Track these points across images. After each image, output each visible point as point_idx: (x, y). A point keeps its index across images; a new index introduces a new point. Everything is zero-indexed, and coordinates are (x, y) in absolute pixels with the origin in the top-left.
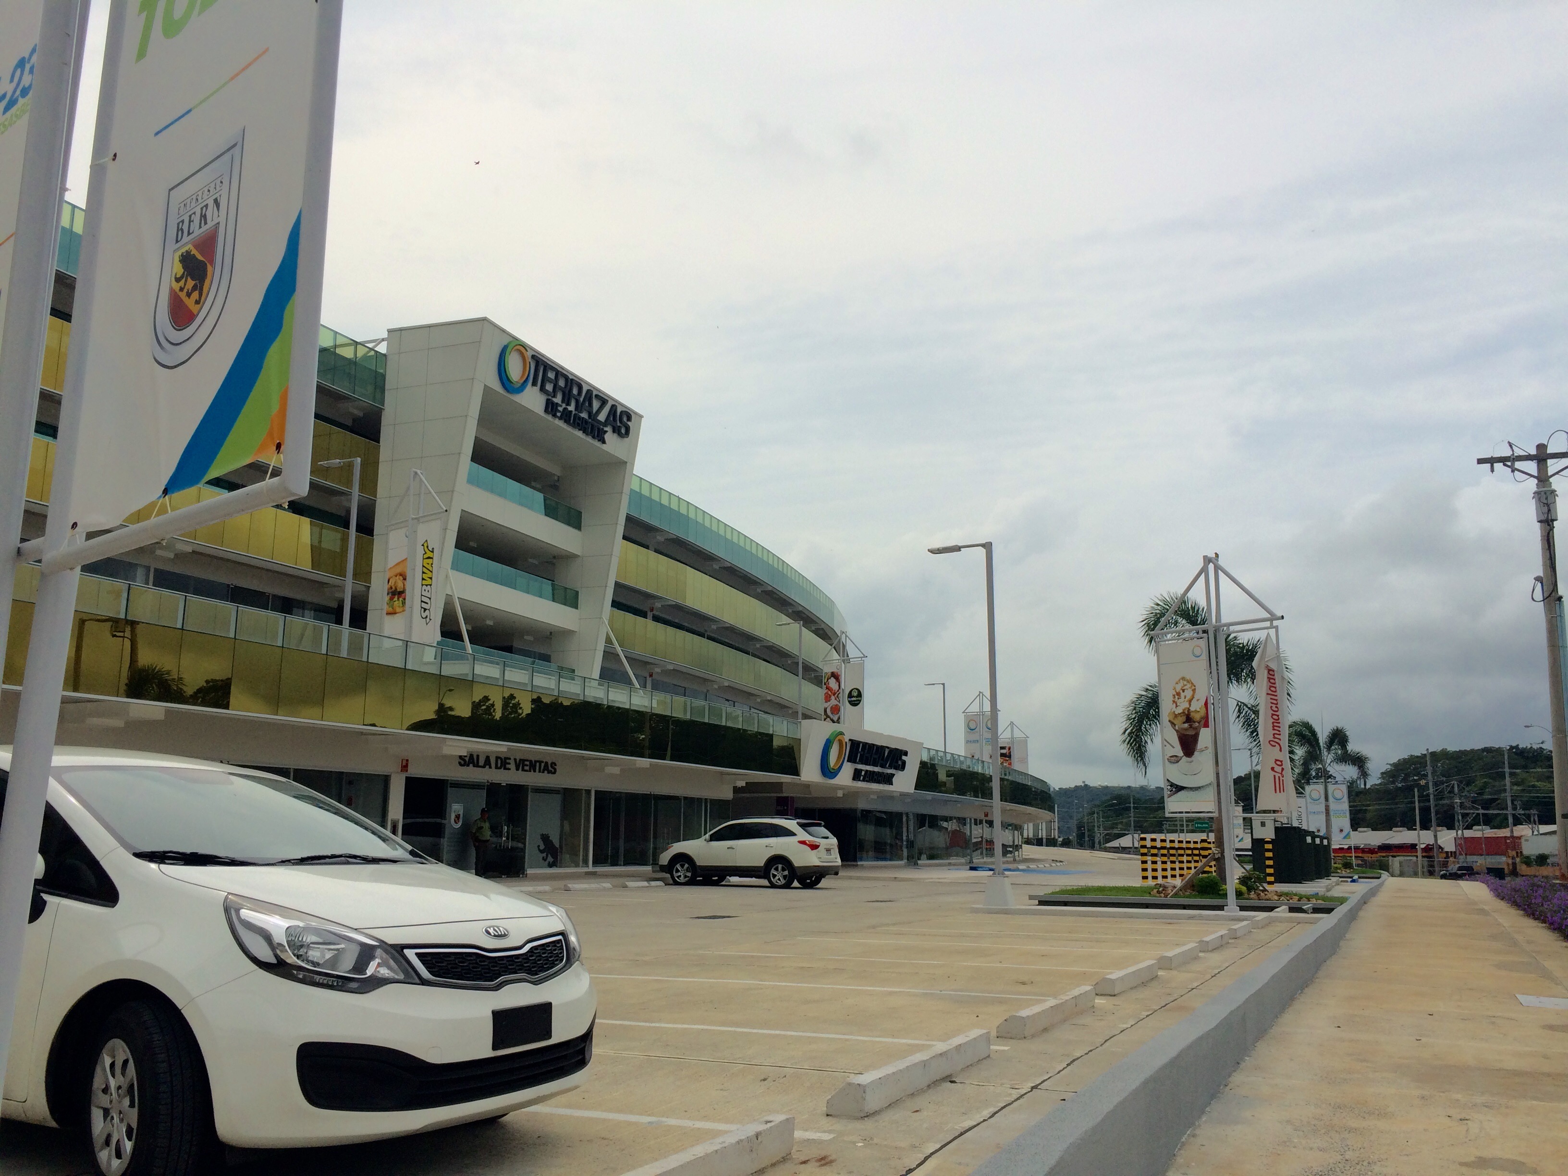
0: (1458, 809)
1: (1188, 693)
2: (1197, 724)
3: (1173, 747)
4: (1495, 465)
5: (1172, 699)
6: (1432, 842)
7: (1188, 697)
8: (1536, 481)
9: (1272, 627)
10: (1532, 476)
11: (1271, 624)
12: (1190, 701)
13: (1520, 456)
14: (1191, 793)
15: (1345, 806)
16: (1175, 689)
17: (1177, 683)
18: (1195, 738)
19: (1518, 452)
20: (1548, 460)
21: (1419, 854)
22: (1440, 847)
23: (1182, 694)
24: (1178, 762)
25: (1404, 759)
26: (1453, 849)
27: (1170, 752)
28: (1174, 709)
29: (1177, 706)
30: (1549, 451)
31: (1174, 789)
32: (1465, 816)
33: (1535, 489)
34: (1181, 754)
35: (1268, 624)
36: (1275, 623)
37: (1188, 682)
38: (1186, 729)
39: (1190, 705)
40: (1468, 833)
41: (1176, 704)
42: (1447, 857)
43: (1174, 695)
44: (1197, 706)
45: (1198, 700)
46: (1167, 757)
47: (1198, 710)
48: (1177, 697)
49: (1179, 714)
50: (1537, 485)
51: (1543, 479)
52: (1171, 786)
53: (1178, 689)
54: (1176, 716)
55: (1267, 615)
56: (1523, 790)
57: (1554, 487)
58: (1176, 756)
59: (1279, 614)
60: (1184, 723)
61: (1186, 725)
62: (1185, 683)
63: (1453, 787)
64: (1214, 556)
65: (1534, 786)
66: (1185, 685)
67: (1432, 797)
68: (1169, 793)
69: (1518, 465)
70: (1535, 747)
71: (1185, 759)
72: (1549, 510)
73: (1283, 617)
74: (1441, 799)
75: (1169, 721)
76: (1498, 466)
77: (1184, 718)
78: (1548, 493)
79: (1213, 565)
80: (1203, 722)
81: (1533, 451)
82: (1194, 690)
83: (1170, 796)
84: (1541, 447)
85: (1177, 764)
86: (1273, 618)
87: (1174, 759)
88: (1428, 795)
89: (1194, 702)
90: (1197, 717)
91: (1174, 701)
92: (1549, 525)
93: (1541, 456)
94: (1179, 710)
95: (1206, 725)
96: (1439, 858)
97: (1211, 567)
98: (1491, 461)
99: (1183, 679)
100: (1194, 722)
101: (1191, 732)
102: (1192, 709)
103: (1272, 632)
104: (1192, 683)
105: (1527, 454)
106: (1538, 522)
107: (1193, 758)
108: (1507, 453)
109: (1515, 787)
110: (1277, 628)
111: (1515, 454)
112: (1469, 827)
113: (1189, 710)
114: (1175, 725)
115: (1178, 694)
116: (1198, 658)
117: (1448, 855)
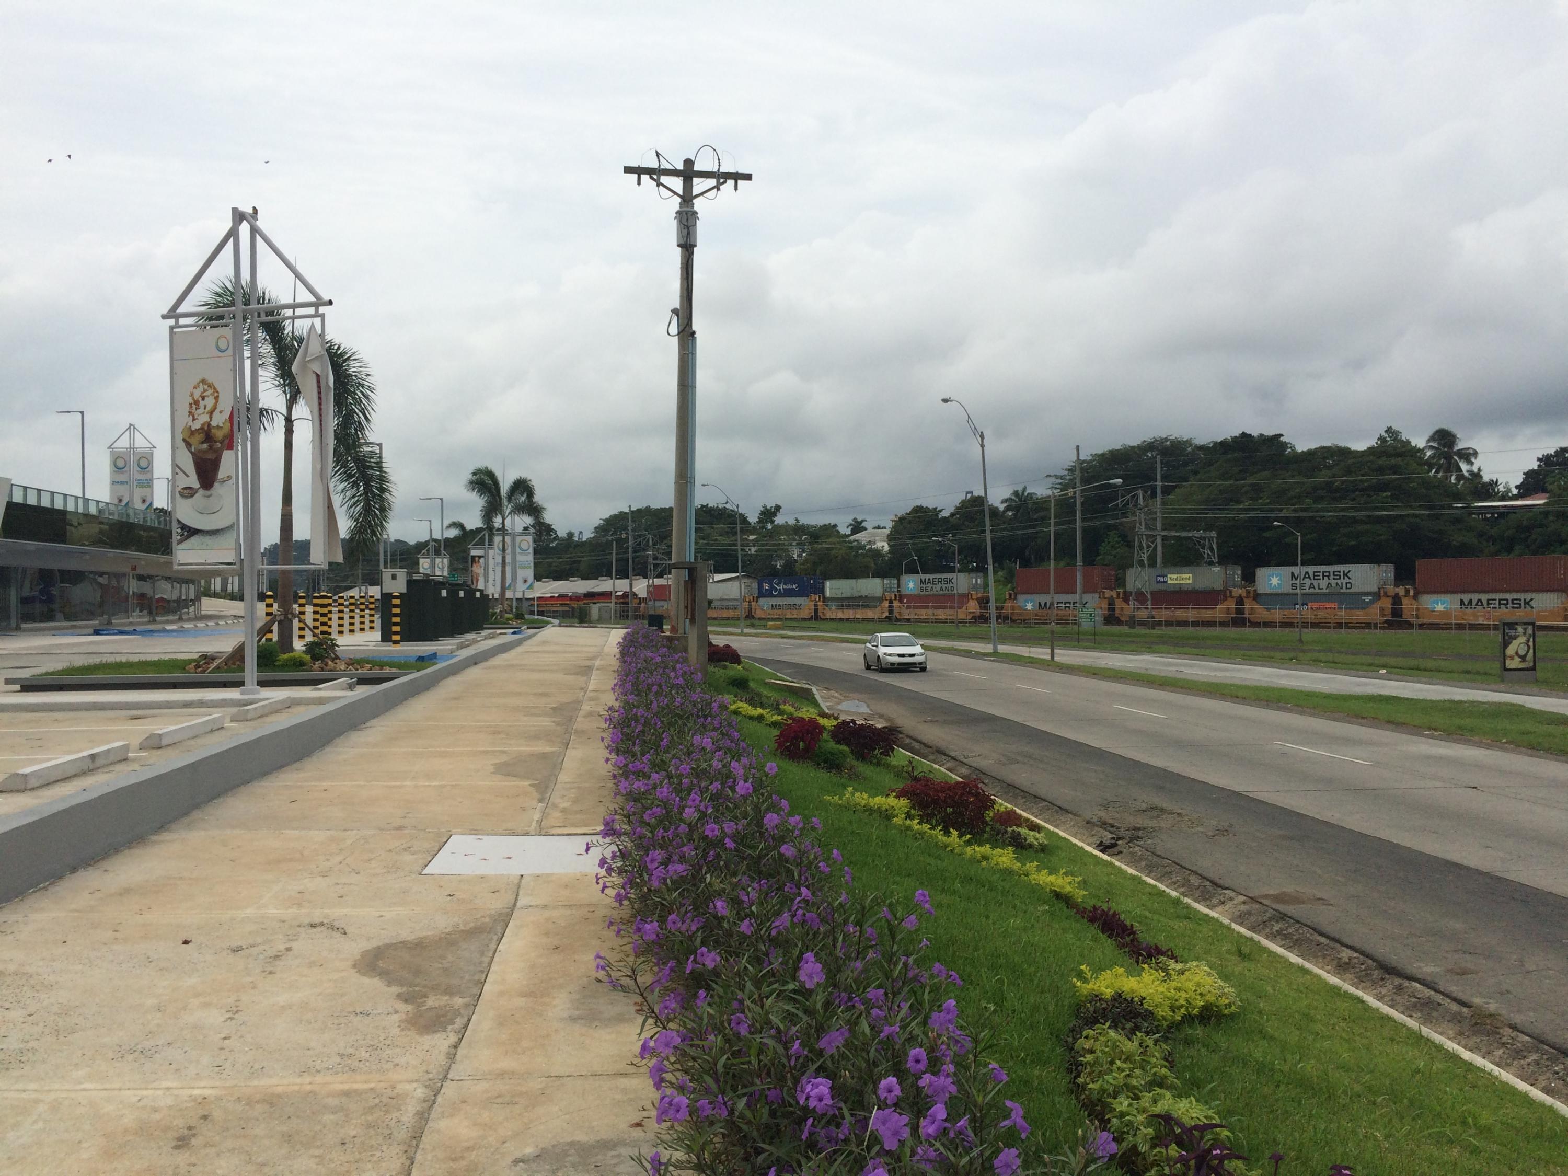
0: (651, 560)
1: (210, 402)
2: (219, 445)
3: (188, 476)
4: (643, 176)
5: (188, 409)
6: (628, 590)
7: (208, 408)
8: (679, 200)
9: (316, 315)
10: (675, 193)
11: (317, 311)
12: (211, 413)
13: (666, 169)
14: (207, 540)
15: (530, 558)
16: (192, 395)
17: (195, 388)
18: (215, 464)
19: (665, 165)
20: (695, 179)
21: (613, 600)
22: (635, 594)
23: (202, 403)
24: (192, 496)
25: (615, 515)
26: (645, 596)
27: (183, 482)
28: (190, 423)
29: (194, 420)
30: (697, 168)
31: (185, 533)
32: (656, 566)
33: (677, 208)
34: (196, 485)
35: (311, 310)
36: (322, 310)
37: (210, 386)
38: (204, 452)
39: (211, 418)
40: (658, 582)
41: (193, 416)
42: (640, 603)
43: (191, 404)
44: (219, 419)
45: (221, 412)
46: (178, 489)
47: (221, 425)
48: (194, 406)
49: (197, 430)
50: (680, 204)
51: (687, 198)
52: (182, 529)
53: (197, 396)
54: (192, 433)
55: (313, 299)
56: (707, 544)
57: (696, 208)
58: (190, 488)
59: (326, 298)
60: (203, 443)
61: (205, 446)
62: (206, 387)
63: (648, 541)
64: (251, 211)
65: (716, 540)
66: (205, 391)
67: (630, 550)
68: (179, 537)
69: (664, 179)
70: (720, 506)
71: (201, 492)
72: (689, 233)
73: (330, 303)
74: (638, 551)
75: (184, 440)
76: (645, 178)
77: (201, 437)
78: (689, 215)
79: (249, 226)
80: (227, 441)
81: (680, 167)
82: (217, 398)
83: (180, 542)
84: (689, 163)
85: (190, 500)
86: (320, 302)
87: (188, 493)
88: (627, 548)
89: (216, 414)
90: (219, 435)
91: (190, 413)
92: (687, 250)
93: (688, 173)
94: (197, 425)
95: (230, 447)
96: (633, 604)
97: (244, 228)
98: (638, 171)
99: (204, 381)
100: (216, 442)
101: (211, 456)
102: (214, 424)
103: (317, 321)
104: (215, 389)
105: (672, 168)
106: (678, 246)
107: (212, 491)
108: (654, 164)
109: (701, 541)
110: (322, 316)
111: (662, 167)
112: (660, 576)
113: (209, 425)
114: (191, 446)
115: (196, 403)
116: (224, 354)
117: (642, 601)
